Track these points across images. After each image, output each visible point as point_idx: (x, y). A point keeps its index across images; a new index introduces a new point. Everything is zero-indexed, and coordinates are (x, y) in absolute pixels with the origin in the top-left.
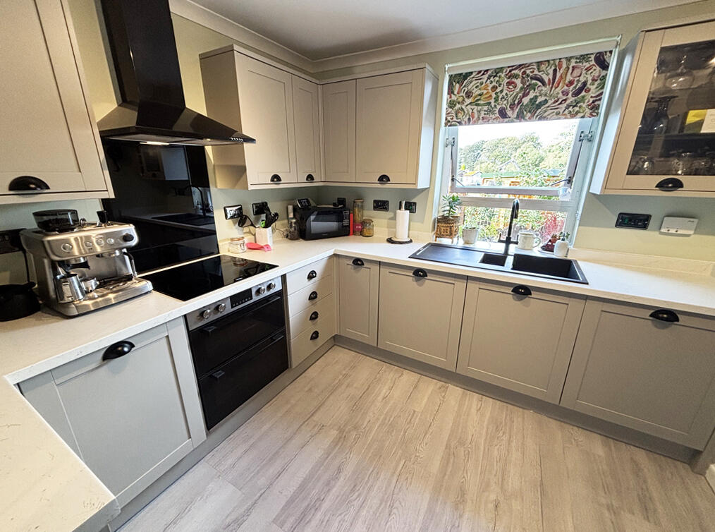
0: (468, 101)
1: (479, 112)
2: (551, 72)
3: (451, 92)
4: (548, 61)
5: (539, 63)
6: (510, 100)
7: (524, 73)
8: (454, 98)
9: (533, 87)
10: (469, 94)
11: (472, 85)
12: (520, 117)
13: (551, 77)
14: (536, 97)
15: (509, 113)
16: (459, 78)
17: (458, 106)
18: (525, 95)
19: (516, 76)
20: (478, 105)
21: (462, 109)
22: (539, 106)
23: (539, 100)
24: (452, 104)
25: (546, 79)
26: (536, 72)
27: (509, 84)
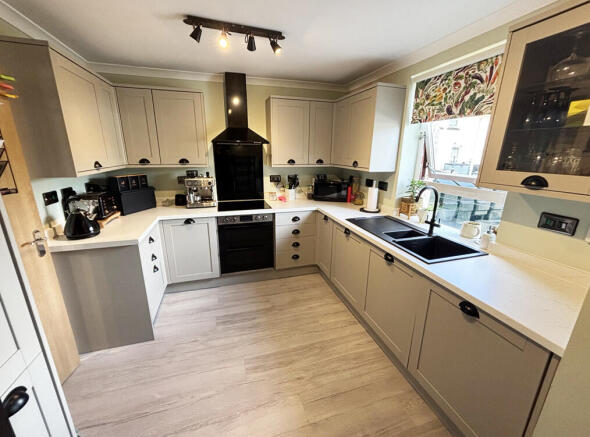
0: (427, 102)
1: (433, 111)
2: (488, 69)
3: (417, 96)
4: (486, 60)
5: (480, 63)
6: (455, 98)
7: (467, 73)
8: (418, 101)
9: (473, 85)
10: (427, 97)
11: (430, 89)
12: (462, 113)
13: (488, 74)
14: (475, 94)
15: (454, 110)
16: (423, 85)
17: (421, 107)
18: (467, 93)
19: (461, 78)
20: (433, 105)
21: (422, 109)
22: (477, 102)
23: (478, 96)
24: (417, 106)
25: (484, 76)
26: (477, 72)
27: (456, 84)
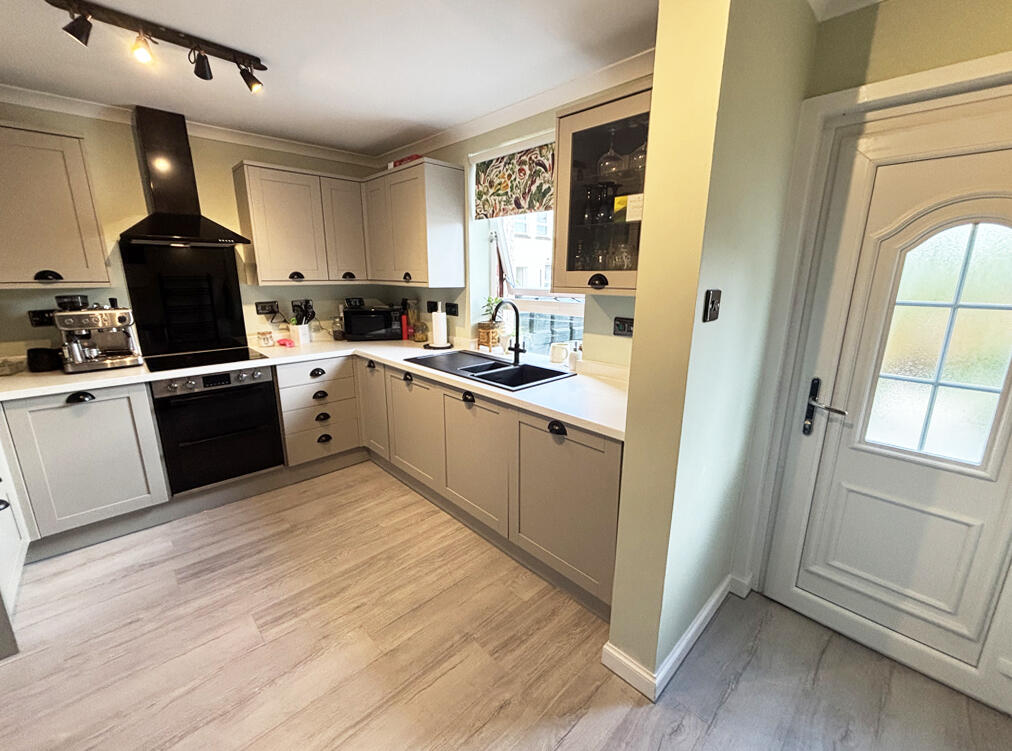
0: (491, 191)
1: (500, 203)
2: (550, 156)
3: (478, 182)
4: (547, 145)
5: (541, 148)
6: (522, 187)
7: (530, 158)
8: (481, 188)
9: (537, 174)
10: (491, 184)
11: (493, 174)
12: (531, 207)
13: (550, 161)
14: (541, 185)
15: (522, 202)
16: (484, 167)
17: (484, 197)
18: (533, 182)
19: (524, 163)
20: (498, 195)
21: (487, 200)
22: (544, 195)
23: (545, 187)
24: (479, 195)
25: (547, 164)
26: (539, 158)
27: (521, 170)
